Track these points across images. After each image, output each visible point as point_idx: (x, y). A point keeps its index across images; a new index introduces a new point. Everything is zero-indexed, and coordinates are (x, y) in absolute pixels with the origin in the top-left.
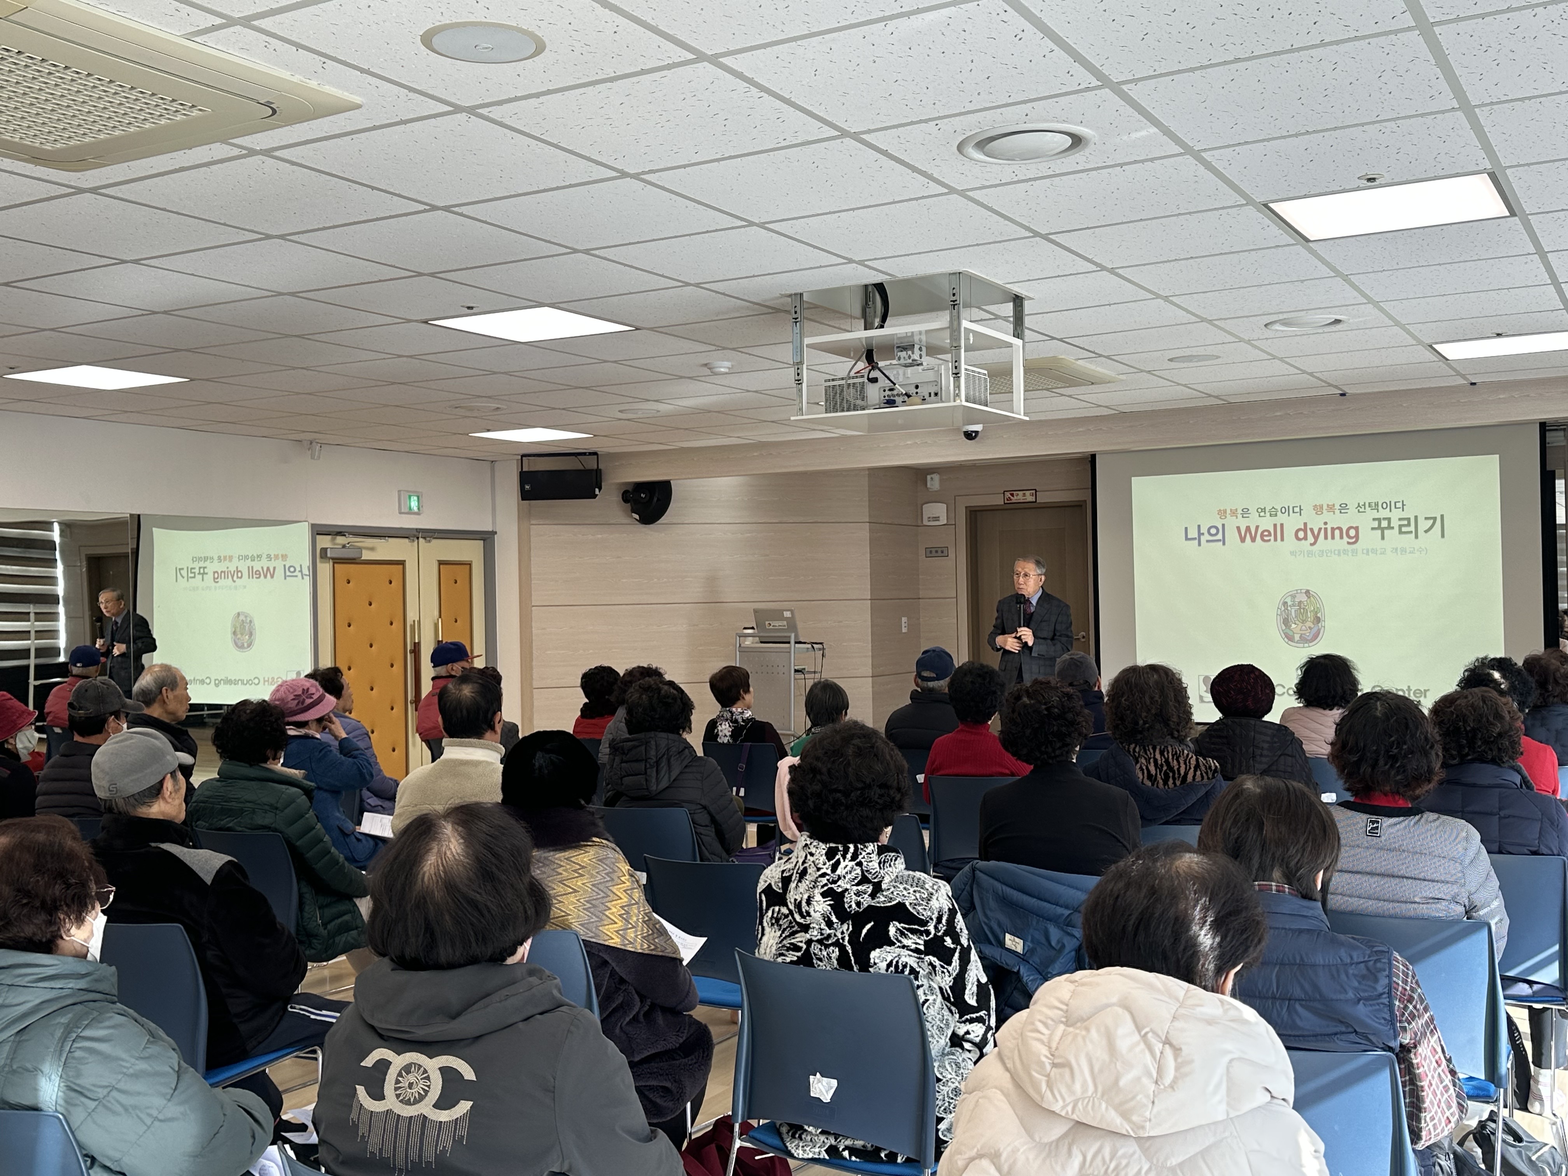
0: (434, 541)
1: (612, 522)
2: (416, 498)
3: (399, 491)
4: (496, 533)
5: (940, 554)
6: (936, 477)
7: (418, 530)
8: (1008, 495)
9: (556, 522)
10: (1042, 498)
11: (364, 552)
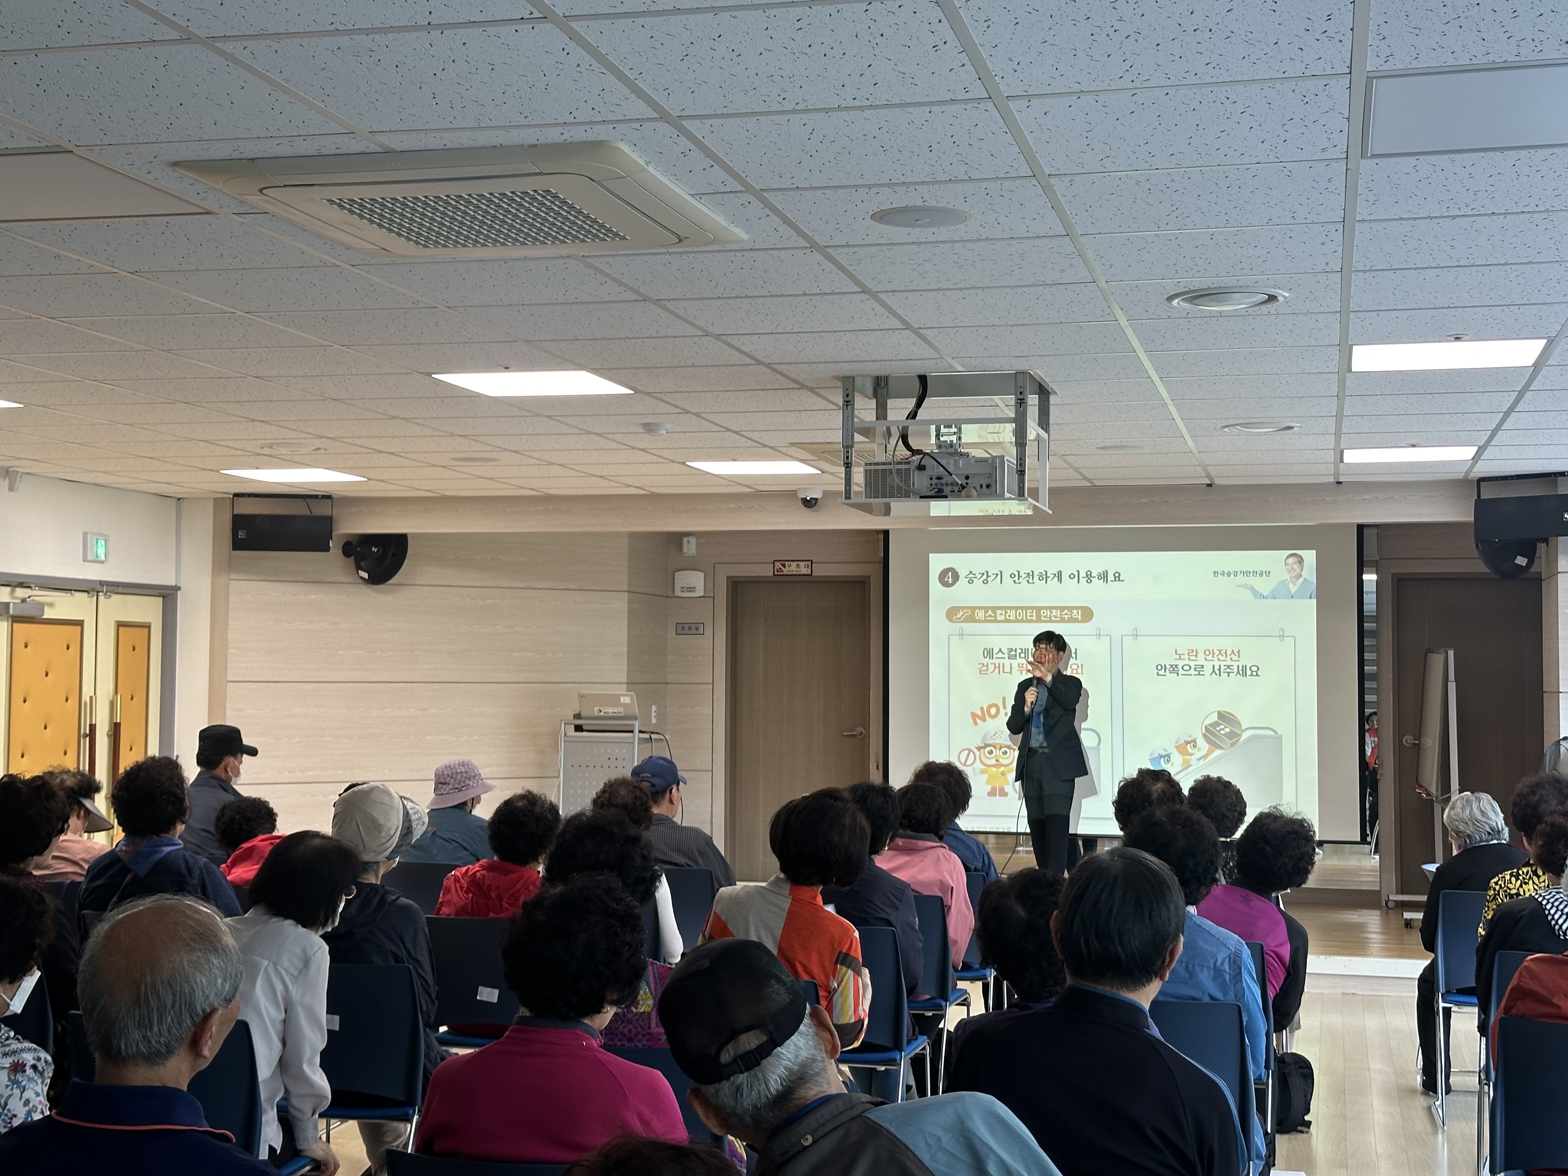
0: (115, 597)
1: (329, 580)
2: (103, 542)
3: (85, 534)
4: (179, 588)
5: (694, 631)
6: (693, 540)
7: (102, 583)
8: (778, 565)
9: (261, 577)
10: (820, 571)
11: (46, 609)
